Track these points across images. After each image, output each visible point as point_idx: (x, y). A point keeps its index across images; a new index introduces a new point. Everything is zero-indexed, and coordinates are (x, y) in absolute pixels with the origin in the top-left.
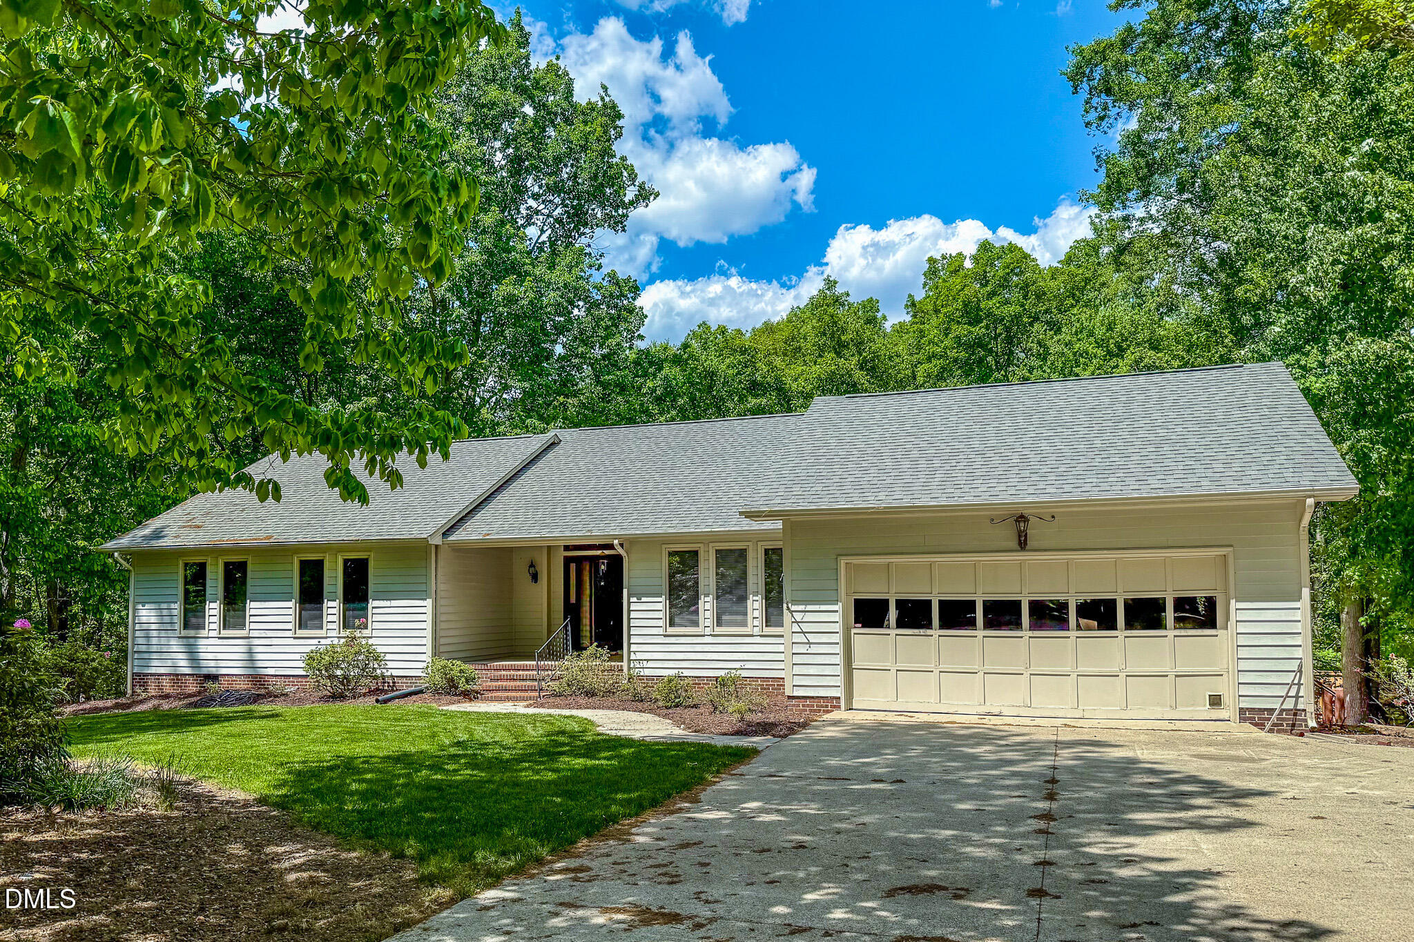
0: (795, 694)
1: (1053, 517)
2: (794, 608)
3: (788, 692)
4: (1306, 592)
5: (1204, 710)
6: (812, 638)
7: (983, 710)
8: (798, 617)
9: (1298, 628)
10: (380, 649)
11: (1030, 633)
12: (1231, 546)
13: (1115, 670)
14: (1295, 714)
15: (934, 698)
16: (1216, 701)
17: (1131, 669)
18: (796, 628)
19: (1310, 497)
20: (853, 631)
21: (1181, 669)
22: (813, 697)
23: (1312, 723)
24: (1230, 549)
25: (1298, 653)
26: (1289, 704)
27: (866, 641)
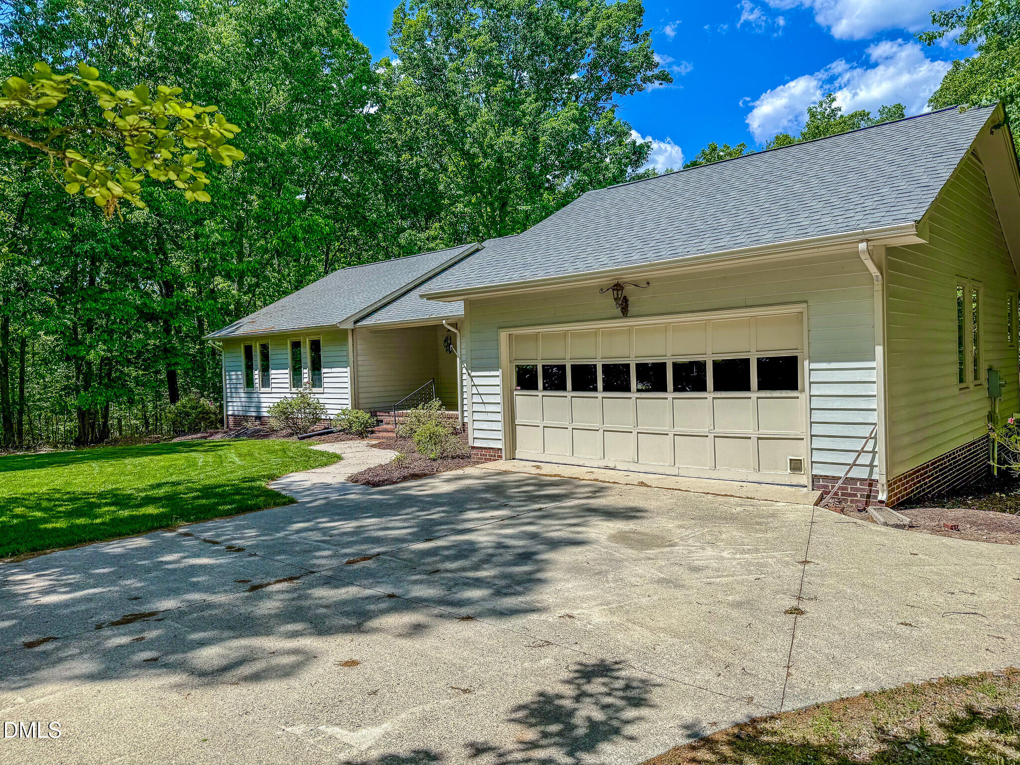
0: (475, 445)
1: (648, 283)
2: (473, 374)
3: (471, 443)
4: (879, 350)
5: (784, 474)
6: (486, 399)
7: (603, 463)
8: (477, 381)
9: (873, 390)
10: (321, 401)
11: (639, 395)
12: (806, 302)
13: (704, 430)
14: (870, 485)
15: (569, 453)
16: (796, 466)
17: (719, 430)
18: (474, 391)
19: (862, 241)
20: (515, 393)
21: (764, 432)
22: (486, 448)
23: (882, 496)
24: (805, 305)
25: (873, 418)
26: (863, 474)
27: (524, 401)
